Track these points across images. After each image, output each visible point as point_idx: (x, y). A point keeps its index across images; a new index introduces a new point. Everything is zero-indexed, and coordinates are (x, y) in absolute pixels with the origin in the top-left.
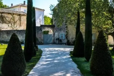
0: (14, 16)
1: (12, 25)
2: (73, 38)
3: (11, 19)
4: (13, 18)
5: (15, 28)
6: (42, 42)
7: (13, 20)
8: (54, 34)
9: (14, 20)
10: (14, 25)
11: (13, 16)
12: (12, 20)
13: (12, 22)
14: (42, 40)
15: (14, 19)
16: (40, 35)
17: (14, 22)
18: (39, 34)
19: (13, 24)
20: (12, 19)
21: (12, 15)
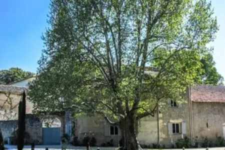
0: (11, 96)
1: (7, 113)
2: (84, 133)
3: (5, 103)
4: (9, 100)
5: (12, 118)
6: (38, 141)
7: (9, 103)
8: (64, 127)
9: (11, 104)
10: (12, 112)
11: (8, 97)
12: (7, 104)
13: (6, 108)
14: (39, 137)
15: (11, 101)
16: (36, 129)
17: (11, 107)
18: (34, 127)
19: (8, 111)
20: (7, 102)
21: (8, 95)
